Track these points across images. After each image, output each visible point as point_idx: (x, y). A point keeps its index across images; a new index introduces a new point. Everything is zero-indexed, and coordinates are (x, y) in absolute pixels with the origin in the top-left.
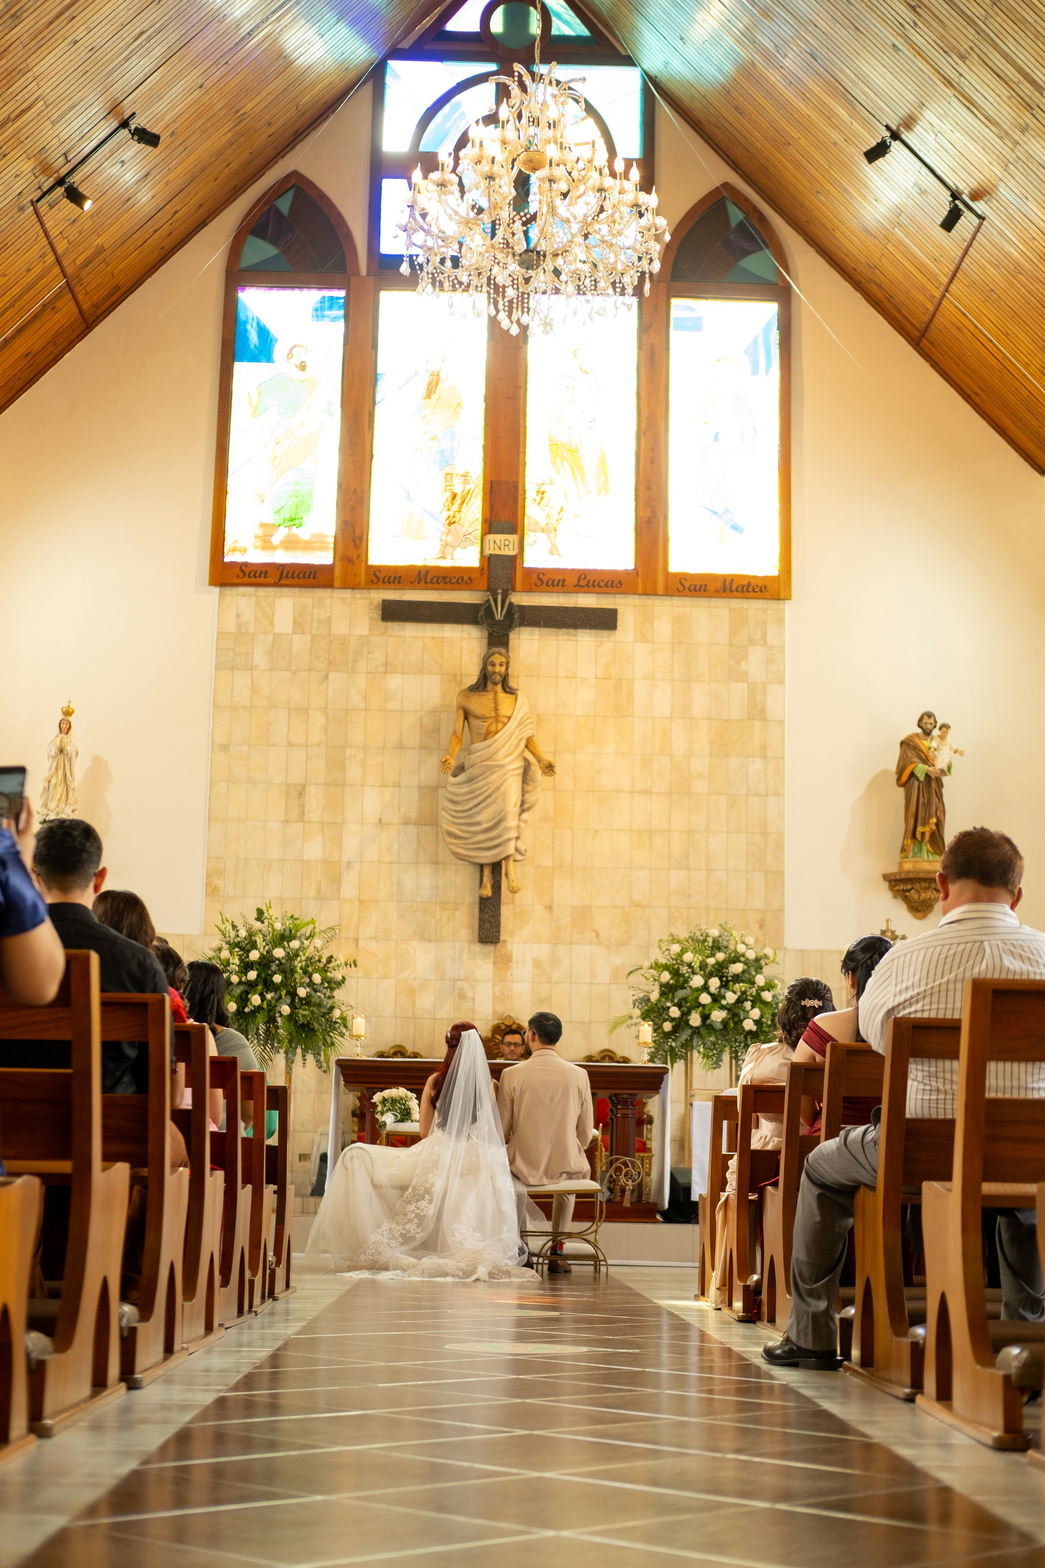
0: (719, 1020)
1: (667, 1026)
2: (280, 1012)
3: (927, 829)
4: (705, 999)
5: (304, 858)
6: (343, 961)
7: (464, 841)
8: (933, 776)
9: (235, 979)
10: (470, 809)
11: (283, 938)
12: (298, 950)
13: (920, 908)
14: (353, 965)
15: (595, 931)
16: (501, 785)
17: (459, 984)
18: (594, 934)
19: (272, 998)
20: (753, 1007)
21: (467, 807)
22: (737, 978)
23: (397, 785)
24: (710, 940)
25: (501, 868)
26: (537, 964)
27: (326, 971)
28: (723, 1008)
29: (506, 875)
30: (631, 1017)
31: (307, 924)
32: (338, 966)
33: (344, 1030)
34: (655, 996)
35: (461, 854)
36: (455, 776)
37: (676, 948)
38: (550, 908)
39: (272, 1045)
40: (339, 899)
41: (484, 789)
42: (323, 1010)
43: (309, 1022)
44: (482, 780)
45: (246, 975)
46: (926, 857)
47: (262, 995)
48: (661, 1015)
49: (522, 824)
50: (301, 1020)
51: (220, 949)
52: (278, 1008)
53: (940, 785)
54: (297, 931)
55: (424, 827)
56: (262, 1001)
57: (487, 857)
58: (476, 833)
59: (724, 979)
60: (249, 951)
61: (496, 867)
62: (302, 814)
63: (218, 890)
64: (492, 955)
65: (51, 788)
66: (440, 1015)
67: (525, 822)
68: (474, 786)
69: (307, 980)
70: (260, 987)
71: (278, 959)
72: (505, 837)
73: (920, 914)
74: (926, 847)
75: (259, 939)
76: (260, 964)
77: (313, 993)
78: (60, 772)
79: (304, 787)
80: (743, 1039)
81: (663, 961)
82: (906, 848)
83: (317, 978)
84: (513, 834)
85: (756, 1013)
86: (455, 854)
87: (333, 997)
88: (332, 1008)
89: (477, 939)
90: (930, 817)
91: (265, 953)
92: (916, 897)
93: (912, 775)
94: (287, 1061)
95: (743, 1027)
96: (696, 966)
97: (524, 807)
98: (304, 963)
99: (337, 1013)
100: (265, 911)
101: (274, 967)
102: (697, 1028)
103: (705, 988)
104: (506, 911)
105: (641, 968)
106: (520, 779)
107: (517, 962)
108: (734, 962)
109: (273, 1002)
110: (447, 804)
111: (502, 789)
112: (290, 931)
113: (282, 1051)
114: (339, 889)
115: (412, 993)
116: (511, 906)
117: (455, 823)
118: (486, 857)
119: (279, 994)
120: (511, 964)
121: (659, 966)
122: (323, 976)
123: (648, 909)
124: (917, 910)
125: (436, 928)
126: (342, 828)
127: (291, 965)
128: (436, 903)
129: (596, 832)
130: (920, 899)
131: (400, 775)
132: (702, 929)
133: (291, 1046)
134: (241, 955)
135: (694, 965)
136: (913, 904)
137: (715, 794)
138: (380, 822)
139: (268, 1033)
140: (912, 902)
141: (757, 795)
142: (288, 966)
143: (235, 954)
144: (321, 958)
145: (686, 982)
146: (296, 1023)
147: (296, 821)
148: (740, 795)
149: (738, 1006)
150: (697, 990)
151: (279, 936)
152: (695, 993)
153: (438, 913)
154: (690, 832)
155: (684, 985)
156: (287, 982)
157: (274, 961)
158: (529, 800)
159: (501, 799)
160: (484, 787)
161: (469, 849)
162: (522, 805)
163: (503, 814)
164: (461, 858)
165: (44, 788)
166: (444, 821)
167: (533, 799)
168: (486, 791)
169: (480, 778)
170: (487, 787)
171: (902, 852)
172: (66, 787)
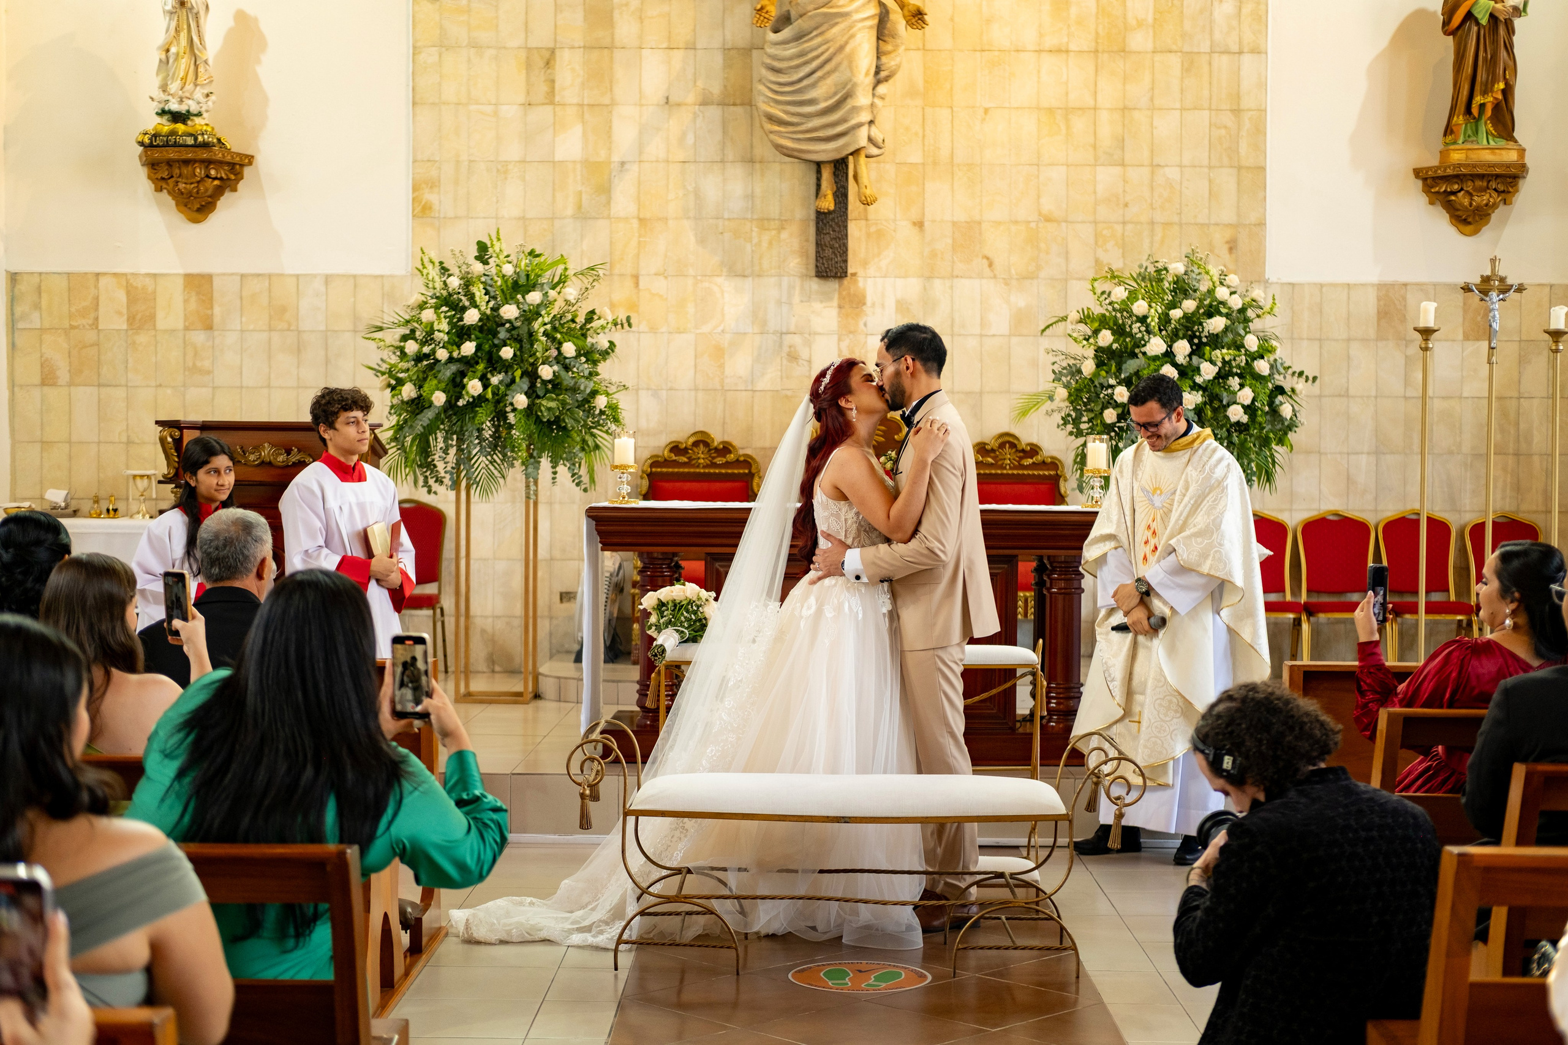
1: (1110, 415)
2: (512, 404)
3: (1489, 99)
5: (556, 159)
6: (610, 319)
7: (791, 129)
8: (1502, 18)
9: (442, 354)
10: (801, 80)
11: (518, 287)
12: (538, 306)
13: (1470, 220)
14: (626, 325)
15: (988, 258)
16: (846, 43)
17: (788, 339)
18: (985, 261)
19: (501, 382)
20: (1242, 386)
21: (795, 77)
22: (1215, 341)
23: (691, 47)
24: (1170, 279)
25: (847, 166)
26: (902, 307)
27: (584, 336)
28: (1195, 387)
29: (856, 177)
30: (1051, 398)
31: (555, 263)
32: (603, 327)
33: (613, 427)
34: (1088, 367)
35: (787, 148)
36: (776, 31)
37: (1120, 293)
38: (920, 225)
39: (505, 455)
40: (609, 217)
41: (820, 50)
42: (580, 397)
43: (558, 418)
44: (816, 36)
45: (459, 347)
46: (1484, 142)
47: (484, 380)
48: (1098, 396)
49: (877, 101)
50: (546, 416)
51: (422, 306)
52: (509, 398)
53: (1510, 30)
54: (539, 276)
55: (732, 108)
56: (485, 386)
57: (827, 151)
58: (809, 116)
59: (1196, 341)
60: (464, 309)
61: (840, 166)
62: (552, 92)
63: (430, 208)
64: (836, 296)
65: (171, 61)
66: (760, 386)
67: (882, 98)
68: (806, 45)
69: (554, 353)
70: (481, 367)
71: (509, 321)
72: (853, 122)
73: (1469, 229)
74: (1487, 126)
75: (478, 291)
76: (481, 329)
77: (563, 373)
78: (183, 36)
79: (553, 51)
80: (1225, 434)
81: (1098, 310)
82: (1454, 128)
83: (569, 348)
84: (865, 117)
85: (1246, 395)
86: (778, 147)
87: (597, 374)
88: (594, 393)
89: (813, 273)
90: (1494, 81)
91: (488, 312)
92: (1466, 202)
93: (1469, 16)
94: (527, 476)
95: (1228, 418)
96: (1154, 323)
97: (880, 76)
98: (548, 327)
99: (601, 402)
100: (489, 246)
101: (503, 334)
103: (1168, 356)
104: (855, 230)
105: (1064, 319)
106: (874, 33)
107: (873, 305)
108: (1210, 315)
109: (502, 388)
110: (764, 72)
111: (848, 49)
112: (528, 276)
113: (517, 463)
114: (609, 203)
115: (719, 353)
116: (863, 222)
117: (777, 102)
118: (824, 151)
119: (510, 377)
120: (864, 308)
121: (1093, 320)
122: (580, 343)
123: (1064, 225)
124: (1465, 222)
125: (752, 257)
126: (611, 112)
127: (529, 329)
128: (752, 220)
129: (986, 111)
130: (1471, 205)
131: (694, 30)
132: (1157, 262)
133: (531, 456)
134: (451, 318)
135: (1149, 320)
136: (1459, 213)
137: (1161, 52)
138: (667, 103)
139: (496, 436)
140: (1458, 210)
141: (1227, 52)
142: (523, 331)
143: (442, 315)
144: (576, 316)
145: (1138, 347)
146: (538, 420)
147: (543, 104)
148: (1199, 53)
149: (1219, 383)
150: (1155, 358)
151: (510, 285)
152: (1152, 363)
153: (754, 234)
154: (1125, 109)
155: (1137, 351)
156: (521, 356)
157: (503, 325)
158: (888, 65)
159: (845, 63)
160: (819, 46)
161: (799, 140)
162: (877, 73)
163: (849, 86)
164: (788, 153)
165: (161, 61)
166: (762, 98)
167: (893, 63)
168: (822, 53)
169: (814, 33)
170: (825, 47)
171: (1445, 135)
172: (193, 59)
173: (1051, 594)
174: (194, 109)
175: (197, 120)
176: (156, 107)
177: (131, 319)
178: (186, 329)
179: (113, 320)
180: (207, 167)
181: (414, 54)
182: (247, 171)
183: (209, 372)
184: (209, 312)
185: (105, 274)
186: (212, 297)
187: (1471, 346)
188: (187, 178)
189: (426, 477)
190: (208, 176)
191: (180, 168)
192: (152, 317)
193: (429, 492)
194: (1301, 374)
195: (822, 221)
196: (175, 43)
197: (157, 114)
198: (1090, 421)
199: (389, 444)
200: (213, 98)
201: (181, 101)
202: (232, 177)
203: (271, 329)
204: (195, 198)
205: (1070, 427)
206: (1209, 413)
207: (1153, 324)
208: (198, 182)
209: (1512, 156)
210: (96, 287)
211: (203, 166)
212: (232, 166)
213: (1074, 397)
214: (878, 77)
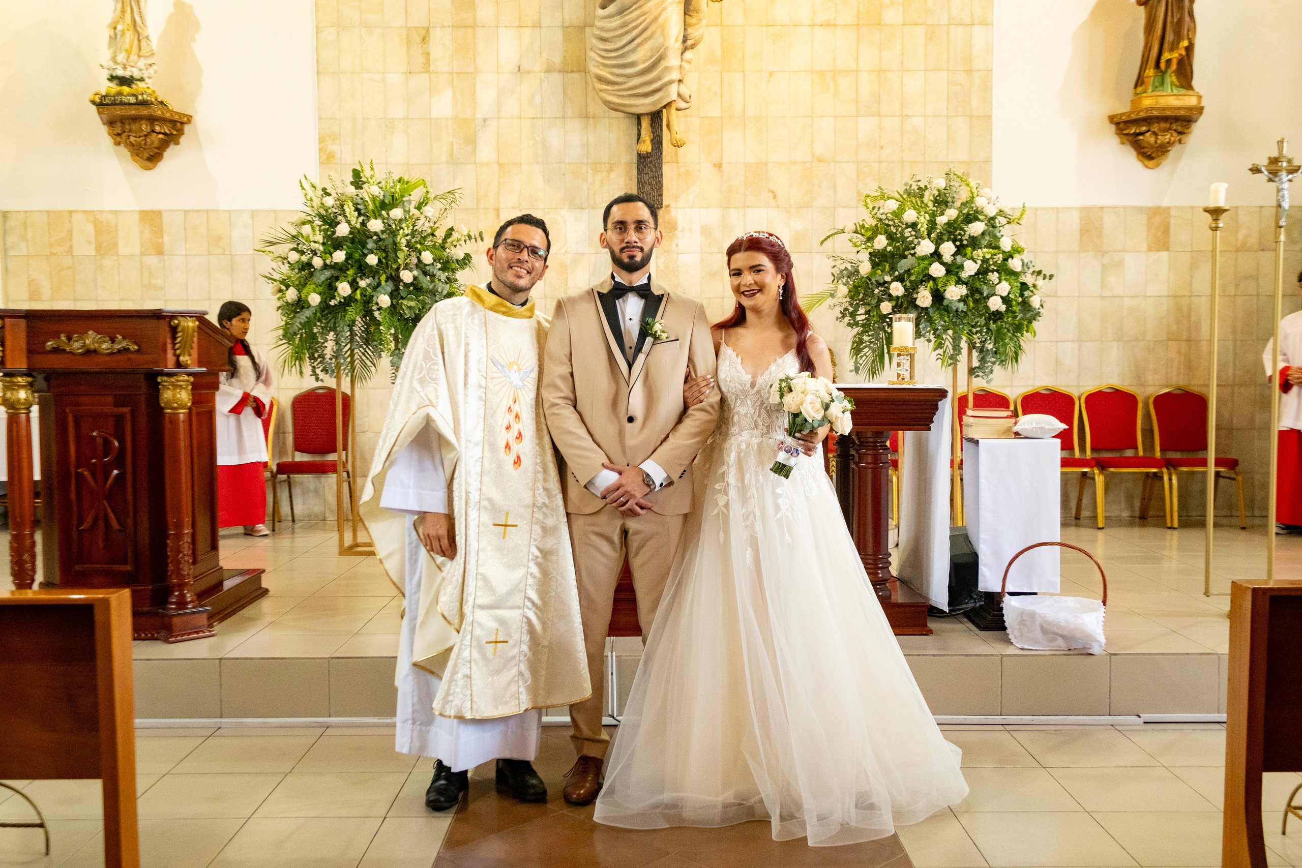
0: (956, 298)
1: (886, 308)
2: (377, 304)
3: (1175, 55)
4: (937, 270)
5: (432, 116)
6: (465, 233)
7: (617, 87)
9: (317, 262)
10: (623, 47)
11: (384, 205)
12: (401, 221)
13: (1153, 155)
14: (479, 239)
15: (773, 192)
16: (660, 15)
18: (770, 193)
19: (369, 285)
20: (1000, 282)
21: (619, 44)
22: (974, 242)
23: (538, 25)
24: (933, 193)
26: (706, 231)
27: (442, 248)
28: (959, 281)
29: (668, 126)
30: (832, 296)
31: (415, 186)
32: (458, 240)
34: (865, 268)
35: (614, 103)
36: (603, 8)
37: (889, 206)
38: (719, 166)
39: (374, 348)
40: (475, 163)
41: (639, 21)
43: (416, 315)
44: (635, 9)
45: (331, 254)
46: (1169, 90)
47: (354, 285)
48: (874, 292)
49: (684, 64)
50: (407, 314)
51: (304, 223)
52: (374, 298)
54: (403, 197)
55: (570, 75)
56: (355, 289)
57: (645, 105)
58: (631, 76)
60: (335, 225)
61: (656, 117)
62: (427, 63)
63: (334, 156)
65: (118, 36)
67: (689, 62)
68: (627, 18)
69: (415, 261)
70: (351, 272)
71: (376, 234)
72: (665, 81)
73: (1151, 163)
74: (1171, 78)
75: (349, 209)
76: (353, 241)
77: (422, 277)
78: (128, 17)
79: (428, 30)
80: (982, 321)
81: (871, 222)
82: (1146, 80)
83: (427, 257)
84: (675, 75)
85: (1004, 288)
86: (607, 103)
87: (456, 280)
90: (1180, 40)
91: (358, 226)
92: (1152, 140)
95: (987, 308)
97: (687, 44)
98: (410, 238)
100: (362, 172)
101: (371, 245)
102: (926, 309)
103: (936, 256)
104: (668, 170)
105: (841, 232)
106: (681, 7)
107: (683, 230)
108: (969, 221)
109: (370, 290)
110: (594, 41)
111: (661, 19)
112: (393, 196)
113: (386, 355)
114: (474, 151)
115: (563, 269)
116: (675, 164)
117: (606, 66)
118: (642, 105)
119: (377, 281)
120: (676, 232)
121: (867, 230)
122: (438, 252)
123: (832, 164)
124: (1150, 158)
125: (588, 193)
126: (475, 79)
127: (394, 241)
128: (587, 164)
129: (771, 74)
130: (1156, 142)
131: (539, 12)
132: (919, 181)
133: (397, 348)
134: (326, 231)
135: (919, 227)
136: (1145, 150)
137: (910, 25)
138: (519, 70)
139: (367, 331)
140: (1144, 148)
141: (961, 24)
142: (389, 242)
143: (317, 229)
144: (434, 231)
145: (909, 249)
146: (401, 318)
147: (421, 72)
148: (939, 25)
149: (979, 279)
150: (924, 258)
151: (378, 205)
152: (921, 262)
153: (589, 175)
154: (880, 71)
155: (907, 253)
156: (387, 263)
157: (372, 237)
158: (693, 35)
159: (659, 31)
160: (638, 18)
161: (623, 96)
162: (684, 41)
163: (662, 50)
164: (614, 108)
165: (110, 37)
166: (593, 63)
167: (697, 33)
168: (640, 24)
169: (634, 7)
170: (642, 18)
171: (1136, 87)
172: (137, 35)
173: (860, 468)
174: (137, 74)
175: (140, 84)
176: (106, 74)
177: (98, 247)
178: (143, 254)
179: (84, 248)
180: (152, 124)
181: (317, 33)
182: (187, 128)
183: (161, 288)
184: (160, 241)
185: (77, 211)
186: (162, 228)
187: (1154, 256)
188: (136, 133)
189: (314, 367)
190: (153, 131)
191: (129, 124)
192: (115, 245)
193: (317, 379)
194: (1039, 273)
195: (643, 163)
196: (121, 21)
197: (109, 79)
198: (868, 312)
199: (281, 340)
200: (154, 67)
201: (125, 68)
202: (175, 133)
203: (209, 254)
204: (144, 149)
205: (847, 319)
206: (971, 304)
207: (922, 229)
208: (146, 136)
209: (1191, 101)
210: (70, 222)
211: (148, 123)
212: (173, 122)
213: (853, 293)
214: (686, 45)
